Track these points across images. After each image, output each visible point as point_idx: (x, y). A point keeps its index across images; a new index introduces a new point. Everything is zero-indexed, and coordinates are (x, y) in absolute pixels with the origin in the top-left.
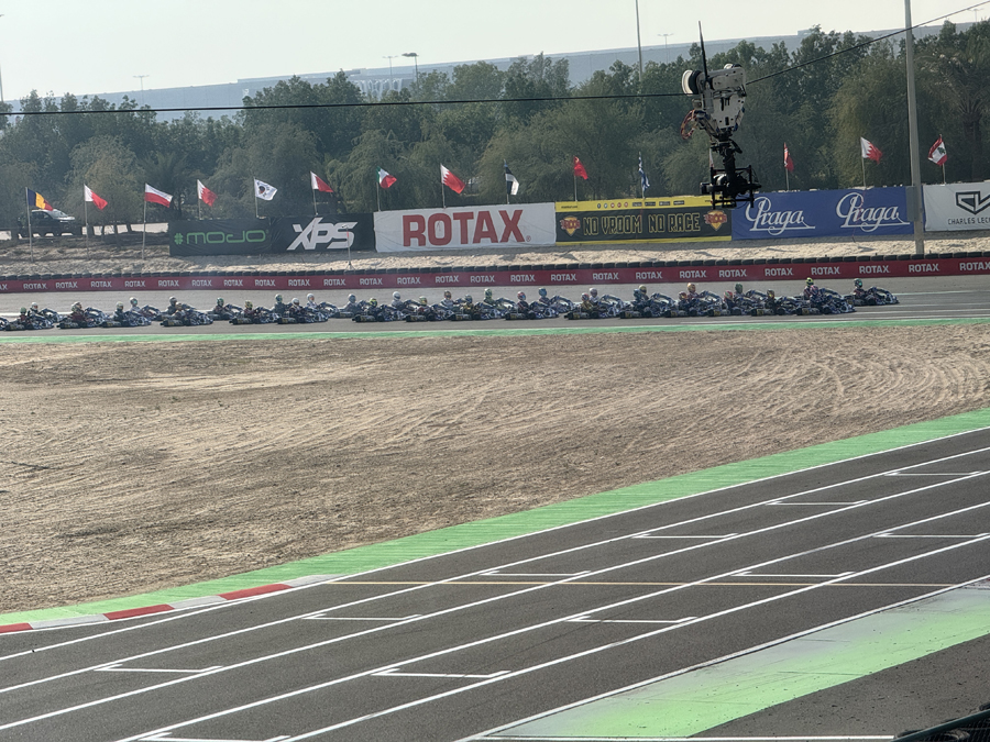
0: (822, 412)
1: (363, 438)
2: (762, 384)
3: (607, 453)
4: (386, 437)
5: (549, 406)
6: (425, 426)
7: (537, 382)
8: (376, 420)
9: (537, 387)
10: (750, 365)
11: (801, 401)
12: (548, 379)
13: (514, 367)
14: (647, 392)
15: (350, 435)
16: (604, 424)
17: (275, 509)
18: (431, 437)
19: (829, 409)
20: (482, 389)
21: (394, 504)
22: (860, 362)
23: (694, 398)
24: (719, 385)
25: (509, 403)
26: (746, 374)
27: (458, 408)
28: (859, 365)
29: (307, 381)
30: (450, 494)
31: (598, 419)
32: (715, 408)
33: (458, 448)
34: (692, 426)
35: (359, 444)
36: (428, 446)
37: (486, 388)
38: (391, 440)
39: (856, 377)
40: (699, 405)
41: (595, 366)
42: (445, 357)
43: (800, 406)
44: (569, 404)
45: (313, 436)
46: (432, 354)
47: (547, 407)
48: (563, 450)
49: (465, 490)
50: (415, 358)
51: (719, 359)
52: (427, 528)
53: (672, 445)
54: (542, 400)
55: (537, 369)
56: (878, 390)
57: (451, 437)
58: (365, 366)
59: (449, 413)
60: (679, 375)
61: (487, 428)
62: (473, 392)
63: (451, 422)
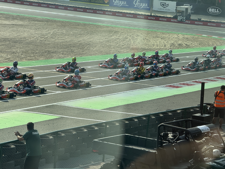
0: (128, 46)
1: (25, 38)
2: (115, 39)
3: (81, 49)
4: (30, 38)
5: (67, 37)
6: (40, 37)
7: (64, 31)
8: (28, 35)
9: (64, 32)
10: (112, 34)
11: (123, 43)
12: (67, 31)
13: (59, 27)
14: (89, 37)
15: (22, 37)
16: (80, 42)
17: (6, 50)
18: (41, 40)
19: (130, 46)
20: (52, 31)
21: (33, 53)
22: (137, 37)
23: (100, 40)
24: (105, 37)
25: (58, 35)
26: (111, 36)
27: (47, 34)
28: (136, 37)
29: (12, 24)
30: (46, 53)
31: (78, 41)
32: (104, 42)
33: (47, 43)
34: (99, 45)
35: (25, 39)
36: (40, 42)
37: (53, 31)
38: (32, 39)
39: (136, 40)
40: (101, 41)
41: (77, 30)
42: (43, 23)
43: (123, 45)
44: (72, 37)
45: (14, 36)
46: (40, 22)
47: (66, 37)
48: (70, 47)
49: (49, 52)
50: (36, 22)
51: (105, 32)
52: (41, 59)
53: (95, 49)
54: (66, 35)
55: (64, 28)
56: (140, 43)
57: (45, 40)
58: (25, 22)
59: (45, 35)
60: (96, 34)
61: (53, 40)
62: (50, 31)
63: (45, 37)
